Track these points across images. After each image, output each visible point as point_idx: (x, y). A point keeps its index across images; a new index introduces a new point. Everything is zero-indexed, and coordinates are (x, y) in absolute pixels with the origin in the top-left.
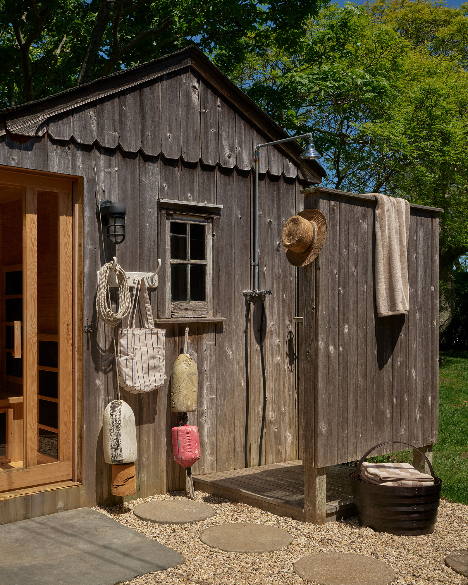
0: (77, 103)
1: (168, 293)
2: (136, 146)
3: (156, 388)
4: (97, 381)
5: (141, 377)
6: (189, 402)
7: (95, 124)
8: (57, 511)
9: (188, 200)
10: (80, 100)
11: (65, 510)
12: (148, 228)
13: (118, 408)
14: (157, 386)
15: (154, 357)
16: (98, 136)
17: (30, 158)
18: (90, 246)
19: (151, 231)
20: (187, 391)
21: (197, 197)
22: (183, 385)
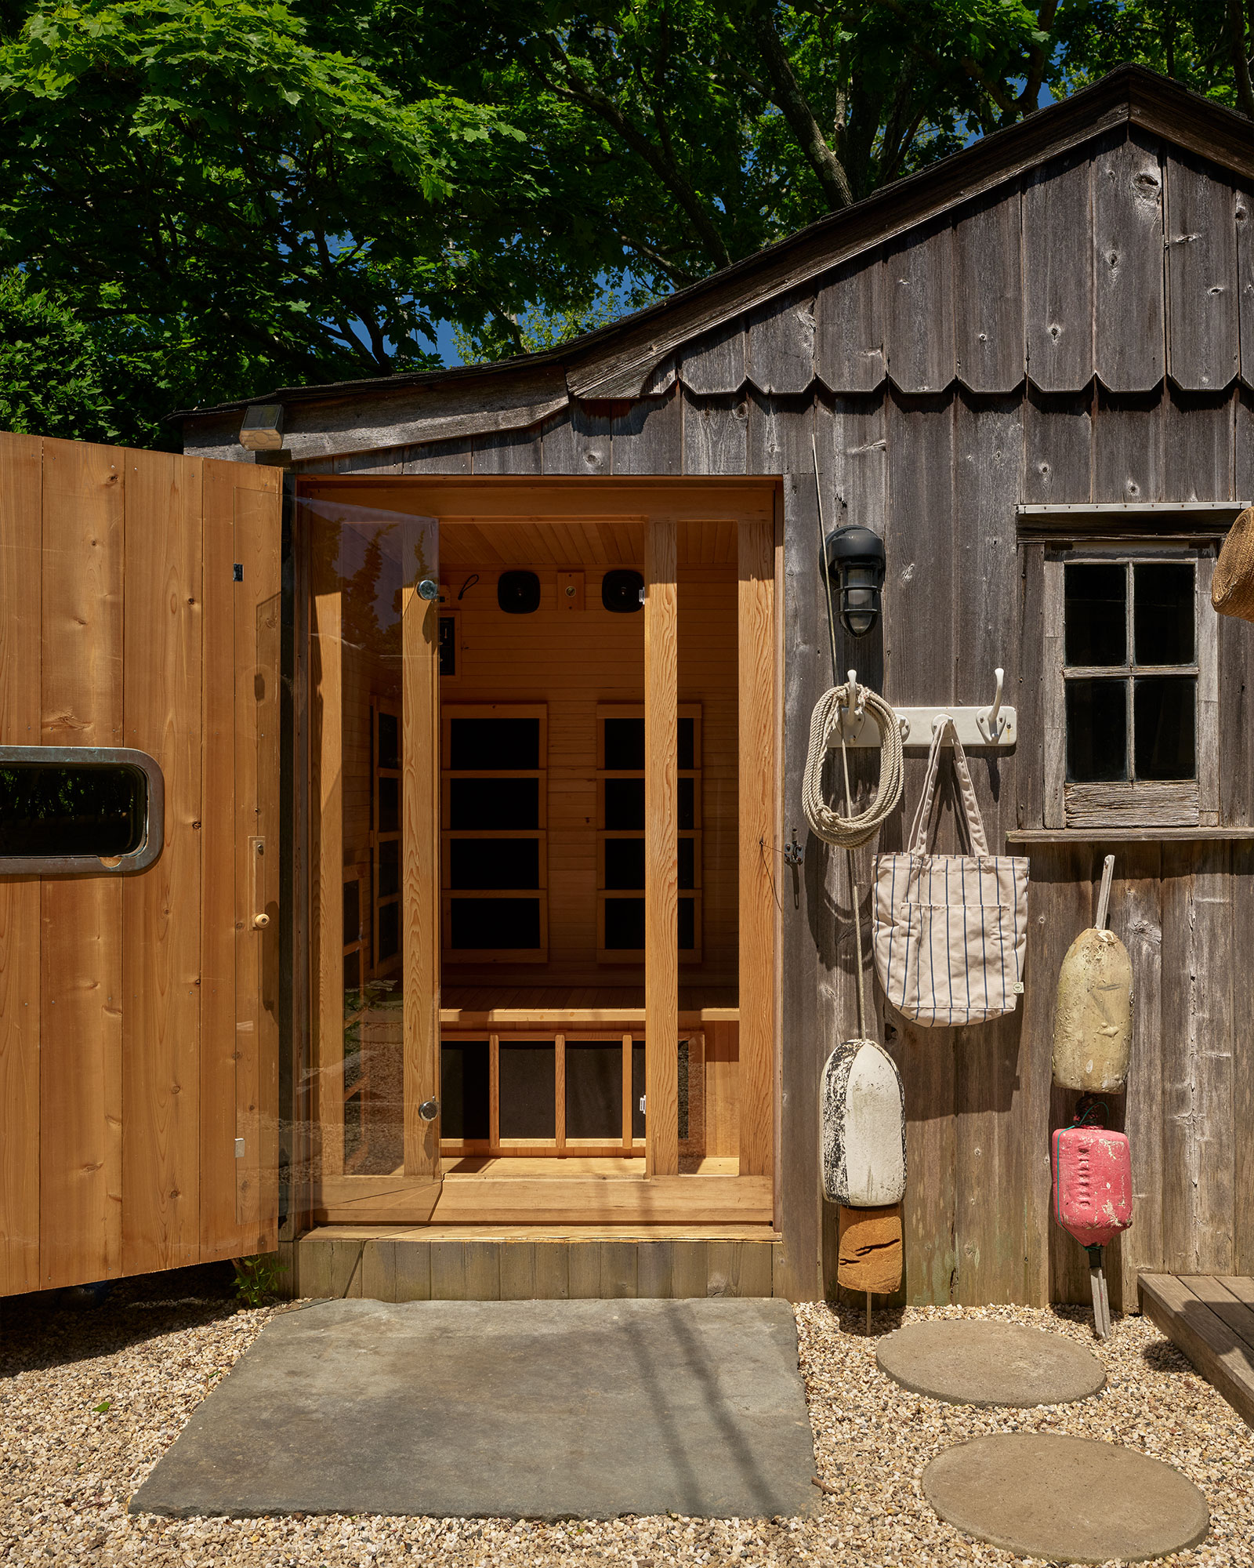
0: (755, 297)
1: (1055, 760)
2: (941, 375)
3: (989, 1017)
4: (824, 988)
5: (942, 984)
6: (1091, 1062)
7: (812, 338)
8: (705, 1294)
9: (1126, 499)
10: (765, 287)
11: (730, 1295)
12: (985, 587)
13: (847, 1060)
14: (990, 1013)
15: (983, 933)
16: (823, 367)
17: (635, 451)
18: (802, 647)
19: (997, 594)
20: (1084, 1034)
21: (1157, 487)
22: (1075, 1015)
